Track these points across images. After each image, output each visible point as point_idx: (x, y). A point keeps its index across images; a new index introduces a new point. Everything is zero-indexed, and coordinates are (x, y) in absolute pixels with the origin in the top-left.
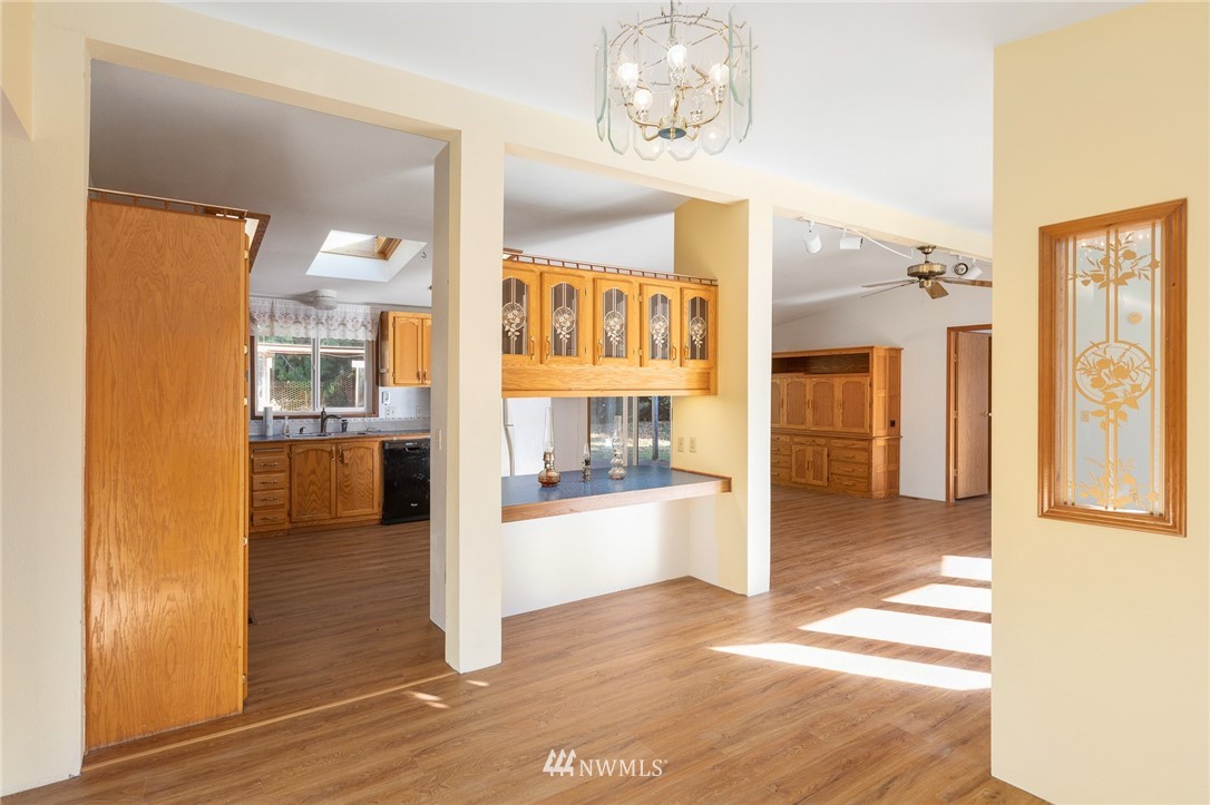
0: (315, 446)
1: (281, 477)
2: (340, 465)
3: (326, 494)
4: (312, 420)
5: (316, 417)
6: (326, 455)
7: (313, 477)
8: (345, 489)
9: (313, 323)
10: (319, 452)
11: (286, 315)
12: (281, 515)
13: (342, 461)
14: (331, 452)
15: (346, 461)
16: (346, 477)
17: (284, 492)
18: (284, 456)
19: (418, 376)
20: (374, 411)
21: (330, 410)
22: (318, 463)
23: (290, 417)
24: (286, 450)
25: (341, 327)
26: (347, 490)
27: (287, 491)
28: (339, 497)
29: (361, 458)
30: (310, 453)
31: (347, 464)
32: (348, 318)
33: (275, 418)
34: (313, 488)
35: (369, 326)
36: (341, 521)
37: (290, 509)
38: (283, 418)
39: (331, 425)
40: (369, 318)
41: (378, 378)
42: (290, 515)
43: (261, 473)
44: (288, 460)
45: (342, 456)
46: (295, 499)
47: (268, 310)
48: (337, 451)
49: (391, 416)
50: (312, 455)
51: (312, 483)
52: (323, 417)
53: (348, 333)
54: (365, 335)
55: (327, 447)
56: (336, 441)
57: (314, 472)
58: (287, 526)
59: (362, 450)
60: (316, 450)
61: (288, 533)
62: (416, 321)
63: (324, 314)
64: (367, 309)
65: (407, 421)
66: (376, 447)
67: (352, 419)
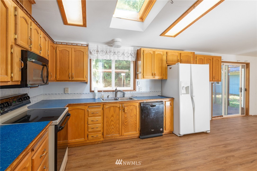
0: (113, 105)
1: (99, 118)
2: (123, 113)
3: (118, 125)
4: (112, 92)
5: (113, 91)
6: (117, 109)
7: (112, 118)
8: (125, 123)
9: (112, 54)
10: (115, 107)
11: (102, 51)
12: (100, 135)
13: (124, 111)
14: (119, 108)
15: (126, 111)
16: (126, 118)
17: (100, 125)
18: (101, 109)
19: (152, 74)
20: (134, 89)
21: (119, 88)
22: (115, 112)
23: (104, 91)
24: (102, 107)
25: (123, 56)
26: (126, 124)
27: (102, 124)
28: (123, 127)
29: (132, 110)
30: (111, 108)
31: (126, 113)
32: (125, 52)
33: (99, 91)
34: (112, 123)
35: (133, 55)
36: (124, 137)
37: (103, 133)
38: (101, 91)
39: (119, 95)
40: (133, 52)
41: (136, 76)
42: (103, 135)
43: (91, 117)
44: (102, 111)
45: (124, 109)
46: (105, 128)
47: (96, 49)
48: (122, 107)
49: (140, 91)
50: (112, 108)
51: (112, 121)
52: (116, 91)
53: (125, 58)
54: (131, 59)
55: (118, 105)
56: (122, 103)
57: (113, 116)
58: (102, 139)
59: (132, 106)
60: (114, 106)
61: (102, 142)
62: (152, 52)
63: (116, 50)
64: (132, 48)
65: (146, 93)
66: (137, 105)
67: (127, 92)
